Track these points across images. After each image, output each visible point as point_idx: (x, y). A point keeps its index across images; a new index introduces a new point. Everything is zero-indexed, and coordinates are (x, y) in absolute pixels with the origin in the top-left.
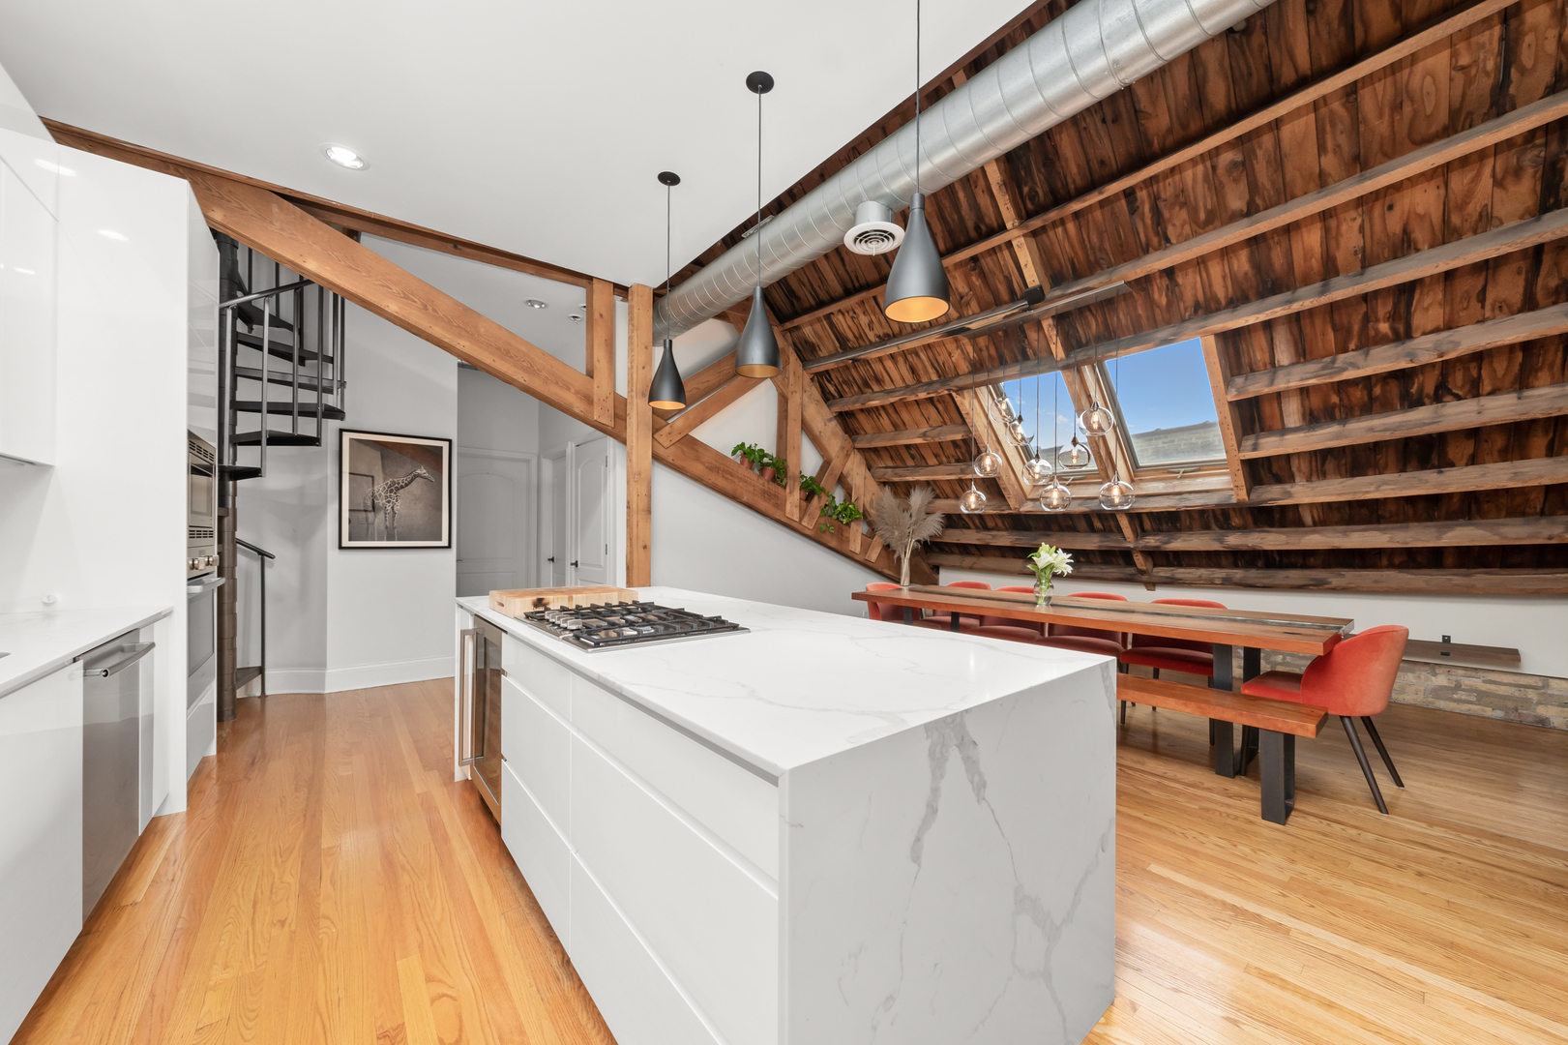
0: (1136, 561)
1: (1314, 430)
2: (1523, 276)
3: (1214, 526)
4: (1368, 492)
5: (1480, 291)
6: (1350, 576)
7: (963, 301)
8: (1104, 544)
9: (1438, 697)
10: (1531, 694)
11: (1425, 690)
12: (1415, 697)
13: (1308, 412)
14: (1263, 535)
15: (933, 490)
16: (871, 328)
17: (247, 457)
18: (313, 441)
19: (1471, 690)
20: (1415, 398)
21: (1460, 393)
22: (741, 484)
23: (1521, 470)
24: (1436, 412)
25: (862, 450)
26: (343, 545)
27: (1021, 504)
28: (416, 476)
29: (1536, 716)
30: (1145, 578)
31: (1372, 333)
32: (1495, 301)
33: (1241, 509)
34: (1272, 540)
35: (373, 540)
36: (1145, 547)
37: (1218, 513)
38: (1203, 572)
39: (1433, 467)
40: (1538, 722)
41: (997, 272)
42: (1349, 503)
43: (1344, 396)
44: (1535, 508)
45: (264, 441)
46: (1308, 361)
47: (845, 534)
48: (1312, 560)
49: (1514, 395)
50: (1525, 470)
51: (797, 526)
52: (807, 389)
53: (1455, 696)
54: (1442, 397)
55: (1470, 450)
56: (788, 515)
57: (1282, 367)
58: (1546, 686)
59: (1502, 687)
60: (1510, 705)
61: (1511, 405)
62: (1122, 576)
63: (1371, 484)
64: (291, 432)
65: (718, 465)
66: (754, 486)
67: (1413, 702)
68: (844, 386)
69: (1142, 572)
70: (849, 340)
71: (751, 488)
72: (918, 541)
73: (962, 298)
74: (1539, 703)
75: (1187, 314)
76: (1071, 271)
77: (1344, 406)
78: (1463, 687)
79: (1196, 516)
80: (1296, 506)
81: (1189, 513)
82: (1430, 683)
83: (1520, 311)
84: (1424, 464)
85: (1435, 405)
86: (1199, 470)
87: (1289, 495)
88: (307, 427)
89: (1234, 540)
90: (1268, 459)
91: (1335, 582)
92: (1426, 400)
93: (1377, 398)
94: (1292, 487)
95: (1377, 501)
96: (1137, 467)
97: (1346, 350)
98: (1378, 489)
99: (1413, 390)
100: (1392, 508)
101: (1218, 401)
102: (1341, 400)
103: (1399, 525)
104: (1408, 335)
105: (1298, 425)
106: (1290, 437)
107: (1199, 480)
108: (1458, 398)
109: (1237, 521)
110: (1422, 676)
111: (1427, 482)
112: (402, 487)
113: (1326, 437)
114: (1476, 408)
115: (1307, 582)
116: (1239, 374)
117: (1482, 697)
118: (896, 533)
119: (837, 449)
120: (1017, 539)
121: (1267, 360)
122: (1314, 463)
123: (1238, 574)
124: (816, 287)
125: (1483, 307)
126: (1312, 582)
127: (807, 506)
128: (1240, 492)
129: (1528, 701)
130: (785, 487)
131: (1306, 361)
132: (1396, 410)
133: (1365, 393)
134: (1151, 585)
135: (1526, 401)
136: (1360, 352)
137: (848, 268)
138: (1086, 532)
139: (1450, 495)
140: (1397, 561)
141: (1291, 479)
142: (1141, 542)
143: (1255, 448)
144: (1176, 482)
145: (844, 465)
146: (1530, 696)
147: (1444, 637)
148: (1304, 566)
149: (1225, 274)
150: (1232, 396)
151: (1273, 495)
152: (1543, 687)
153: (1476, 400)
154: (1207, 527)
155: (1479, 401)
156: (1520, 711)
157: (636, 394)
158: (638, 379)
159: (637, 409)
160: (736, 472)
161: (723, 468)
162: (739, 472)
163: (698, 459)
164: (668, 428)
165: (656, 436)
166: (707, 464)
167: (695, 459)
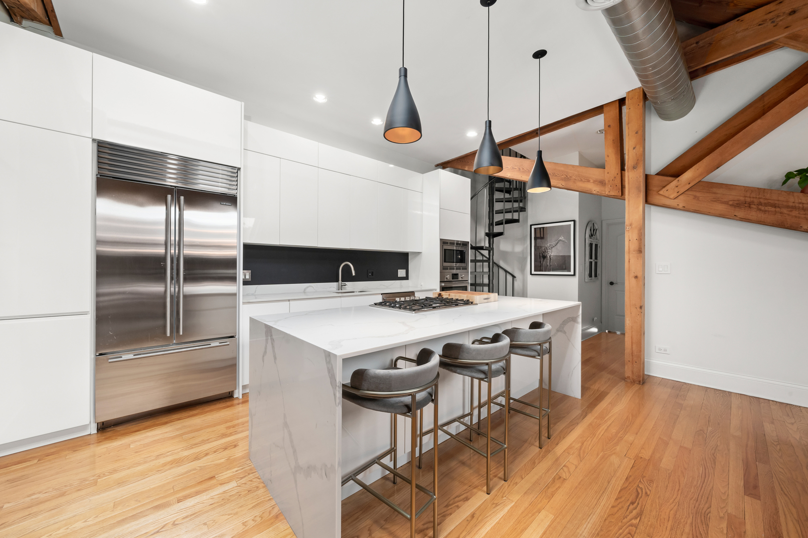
17: (497, 229)
18: (517, 221)
22: (795, 213)
26: (532, 273)
28: (559, 241)
35: (542, 271)
45: (504, 223)
64: (511, 218)
88: (516, 216)
112: (554, 247)
157: (628, 170)
158: (628, 159)
159: (629, 180)
160: (787, 202)
161: (762, 201)
162: (797, 201)
163: (717, 200)
164: (675, 182)
165: (661, 192)
166: (731, 203)
167: (713, 201)
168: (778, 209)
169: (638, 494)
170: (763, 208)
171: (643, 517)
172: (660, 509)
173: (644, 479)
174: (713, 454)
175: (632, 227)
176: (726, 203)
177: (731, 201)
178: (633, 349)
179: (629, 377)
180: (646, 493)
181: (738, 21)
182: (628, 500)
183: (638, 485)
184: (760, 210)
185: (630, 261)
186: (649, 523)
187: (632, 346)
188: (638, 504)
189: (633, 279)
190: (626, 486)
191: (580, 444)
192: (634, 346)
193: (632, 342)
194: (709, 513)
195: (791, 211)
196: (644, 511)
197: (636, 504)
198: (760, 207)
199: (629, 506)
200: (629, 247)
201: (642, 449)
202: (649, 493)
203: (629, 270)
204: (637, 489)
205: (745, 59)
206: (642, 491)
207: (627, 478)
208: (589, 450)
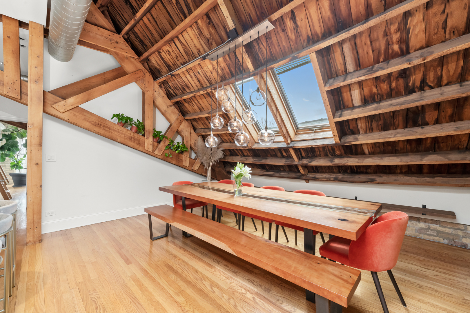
0: (300, 170)
1: (366, 107)
2: (467, 10)
3: (329, 155)
4: (390, 138)
5: (444, 22)
6: (385, 178)
7: (209, 42)
8: (287, 163)
9: (420, 233)
10: (460, 233)
11: (415, 229)
12: (411, 232)
13: (363, 97)
14: (348, 159)
15: (221, 139)
16: (178, 60)
19: (435, 230)
20: (411, 89)
21: (432, 85)
22: (116, 133)
23: (459, 126)
24: (421, 95)
25: (187, 120)
27: (253, 145)
29: (461, 243)
30: (304, 177)
31: (390, 51)
32: (451, 28)
33: (339, 146)
34: (352, 161)
36: (302, 164)
37: (330, 148)
38: (327, 175)
39: (419, 126)
40: (463, 246)
41: (220, 24)
42: (383, 143)
43: (379, 88)
44: (464, 146)
46: (362, 69)
47: (181, 158)
48: (369, 170)
49: (458, 85)
50: (461, 126)
51: (152, 154)
52: (157, 90)
53: (428, 233)
54: (424, 88)
55: (436, 116)
56: (146, 149)
57: (350, 73)
58: (466, 229)
59: (447, 229)
60: (451, 237)
61: (457, 90)
62: (296, 176)
63: (392, 134)
65: (100, 123)
66: (124, 134)
67: (410, 235)
68: (176, 90)
69: (303, 175)
70: (171, 66)
71: (123, 136)
72: (215, 161)
73: (208, 40)
74: (463, 237)
75: (305, 44)
76: (250, 22)
77: (379, 94)
78: (431, 228)
79: (321, 149)
80: (361, 145)
81: (318, 148)
82: (417, 226)
83: (464, 34)
84: (415, 124)
85: (420, 92)
86: (322, 129)
87: (357, 139)
89: (337, 161)
90: (347, 121)
91: (378, 179)
92: (416, 90)
93: (394, 89)
94: (358, 136)
95: (394, 142)
96: (297, 128)
97: (378, 62)
98: (395, 136)
99: (410, 84)
100: (401, 145)
101: (321, 91)
102: (377, 90)
103: (404, 154)
104: (408, 52)
105: (359, 104)
106: (356, 110)
107: (322, 133)
108: (431, 88)
109: (338, 152)
110: (414, 223)
111: (417, 132)
113: (371, 110)
114: (440, 92)
115: (367, 180)
116: (332, 78)
117: (439, 233)
118: (205, 158)
119: (175, 119)
120: (255, 160)
121: (343, 70)
122: (367, 124)
123: (340, 176)
124: (151, 39)
125: (445, 32)
126: (369, 180)
127: (158, 145)
128: (336, 138)
129: (458, 236)
130: (144, 135)
131: (361, 69)
132: (403, 95)
133: (388, 86)
134: (308, 181)
135: (465, 87)
136: (385, 62)
137: (159, 27)
138: (281, 157)
139: (426, 139)
140: (404, 171)
141: (358, 133)
142: (300, 162)
143: (341, 116)
144: (312, 134)
145: (179, 127)
146: (459, 234)
147: (423, 205)
148: (367, 173)
149: (319, 18)
150: (327, 88)
151: (351, 140)
152: (465, 230)
153: (439, 89)
154: (326, 155)
155: (441, 89)
156: (455, 240)
157: (30, 81)
158: (31, 73)
159: (31, 89)
160: (114, 127)
161: (105, 125)
162: (116, 128)
163: (86, 120)
164: (63, 102)
165: (54, 106)
166: (92, 123)
167: (84, 120)
168: (110, 130)
169: (95, 301)
170: (105, 128)
171: (107, 309)
172: (109, 299)
173: (91, 292)
174: (106, 257)
175: (33, 126)
176: (90, 122)
177: (93, 122)
178: (34, 218)
179: (30, 241)
180: (98, 298)
181: (97, 28)
182: (93, 309)
183: (91, 298)
184: (104, 129)
185: (32, 152)
186: (111, 309)
187: (33, 216)
188: (99, 306)
189: (35, 165)
190: (86, 303)
191: (33, 308)
192: (35, 216)
193: (33, 213)
194: (125, 282)
195: (115, 132)
196: (105, 306)
197: (98, 307)
198: (104, 128)
199: (96, 311)
200: (31, 141)
201: (75, 278)
202: (98, 296)
203: (31, 159)
204: (92, 300)
205: (98, 50)
206: (95, 299)
207: (82, 300)
208: (44, 305)
